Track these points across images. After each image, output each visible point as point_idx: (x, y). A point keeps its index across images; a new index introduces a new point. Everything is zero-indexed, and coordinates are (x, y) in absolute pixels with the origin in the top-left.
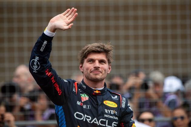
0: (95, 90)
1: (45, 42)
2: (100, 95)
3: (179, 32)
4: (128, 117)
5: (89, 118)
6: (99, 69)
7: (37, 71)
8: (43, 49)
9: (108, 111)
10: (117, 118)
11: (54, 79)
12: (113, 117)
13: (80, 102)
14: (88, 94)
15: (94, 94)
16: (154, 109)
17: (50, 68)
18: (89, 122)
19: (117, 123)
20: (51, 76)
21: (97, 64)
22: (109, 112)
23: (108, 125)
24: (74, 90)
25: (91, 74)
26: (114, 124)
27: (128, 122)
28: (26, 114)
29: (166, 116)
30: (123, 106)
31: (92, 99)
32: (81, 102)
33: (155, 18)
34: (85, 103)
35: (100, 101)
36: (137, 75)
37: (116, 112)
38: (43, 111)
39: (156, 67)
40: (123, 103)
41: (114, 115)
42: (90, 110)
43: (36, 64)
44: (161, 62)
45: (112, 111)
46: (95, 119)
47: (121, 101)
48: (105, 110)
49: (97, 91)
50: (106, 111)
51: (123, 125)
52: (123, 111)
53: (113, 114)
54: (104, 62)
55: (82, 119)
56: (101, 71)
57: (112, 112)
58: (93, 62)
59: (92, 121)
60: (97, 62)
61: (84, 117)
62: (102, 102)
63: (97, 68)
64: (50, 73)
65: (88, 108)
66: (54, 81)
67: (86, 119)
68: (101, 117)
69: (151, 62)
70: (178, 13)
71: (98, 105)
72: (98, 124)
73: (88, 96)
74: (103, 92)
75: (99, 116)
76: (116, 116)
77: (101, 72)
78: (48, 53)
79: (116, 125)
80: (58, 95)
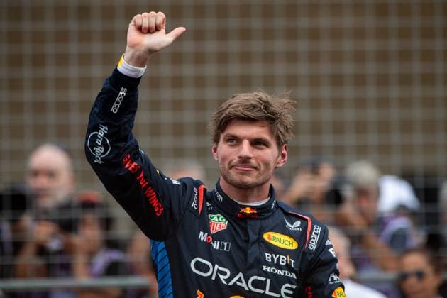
0: (244, 207)
1: (123, 92)
2: (257, 219)
3: (417, 67)
5: (224, 274)
6: (249, 162)
7: (102, 159)
8: (117, 106)
9: (272, 258)
10: (293, 275)
11: (145, 177)
12: (285, 273)
13: (206, 234)
14: (228, 216)
15: (239, 215)
17: (135, 151)
18: (224, 282)
19: (295, 287)
20: (138, 171)
21: (246, 149)
22: (275, 259)
23: (270, 291)
24: (193, 205)
25: (232, 172)
26: (287, 288)
27: (322, 285)
28: (51, 262)
30: (313, 246)
31: (234, 228)
32: (209, 234)
34: (219, 236)
35: (256, 234)
36: (315, 170)
37: (293, 261)
38: (91, 254)
39: (362, 152)
40: (314, 238)
41: (288, 267)
42: (229, 255)
43: (100, 144)
44: (372, 139)
45: (281, 257)
46: (241, 275)
47: (308, 235)
48: (266, 254)
49: (248, 209)
50: (268, 257)
51: (311, 291)
52: (310, 259)
53: (284, 264)
54: (264, 144)
55: (209, 274)
56: (256, 165)
57: (283, 260)
58: (236, 142)
59: (231, 280)
60: (246, 144)
61: (213, 270)
62: (260, 235)
64: (135, 164)
65: (225, 249)
66: (144, 183)
67: (217, 276)
68: (255, 270)
69: (350, 139)
70: (416, 22)
71: (247, 241)
72: (247, 289)
73: (227, 219)
74: (265, 212)
75: (248, 269)
76: (291, 270)
77: (255, 168)
78: (128, 116)
79: (291, 292)
80: (155, 215)
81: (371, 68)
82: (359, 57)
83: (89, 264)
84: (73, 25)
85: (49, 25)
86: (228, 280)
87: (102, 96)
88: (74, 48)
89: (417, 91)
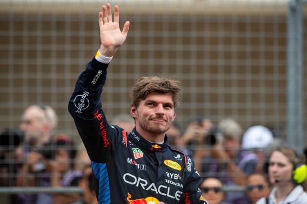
0: (154, 144)
1: (100, 72)
3: (262, 62)
4: (194, 184)
5: (144, 183)
7: (82, 111)
8: (96, 80)
9: (170, 175)
10: (182, 186)
12: (177, 184)
13: (131, 160)
14: (142, 149)
16: (223, 173)
18: (144, 188)
19: (181, 193)
21: (161, 109)
22: (172, 176)
23: (170, 194)
24: (123, 141)
25: (151, 122)
26: (178, 193)
28: (38, 177)
29: (240, 184)
30: (189, 169)
31: (148, 157)
32: (134, 159)
33: (227, 41)
34: (139, 161)
35: (160, 160)
36: (200, 124)
37: (180, 178)
38: (63, 172)
39: (228, 113)
40: (189, 165)
41: (179, 181)
42: (145, 172)
43: (83, 102)
44: (235, 105)
45: (175, 174)
46: (153, 184)
47: (186, 163)
48: (167, 173)
49: (156, 145)
50: (168, 175)
52: (188, 176)
53: (177, 179)
54: (170, 107)
55: (134, 183)
56: (165, 119)
57: (176, 177)
58: (154, 105)
59: (148, 187)
60: (161, 106)
61: (137, 181)
62: (163, 161)
63: (160, 116)
64: (100, 115)
65: (143, 168)
67: (140, 184)
68: (161, 182)
69: (221, 105)
70: (262, 35)
72: (157, 193)
73: (142, 151)
74: (164, 148)
75: (158, 181)
76: (181, 183)
77: (165, 121)
79: (179, 196)
80: (104, 146)
81: (234, 62)
82: (228, 56)
83: (61, 178)
84: (54, 34)
85: (39, 33)
86: (146, 187)
87: (86, 74)
88: (54, 47)
89: (262, 77)
